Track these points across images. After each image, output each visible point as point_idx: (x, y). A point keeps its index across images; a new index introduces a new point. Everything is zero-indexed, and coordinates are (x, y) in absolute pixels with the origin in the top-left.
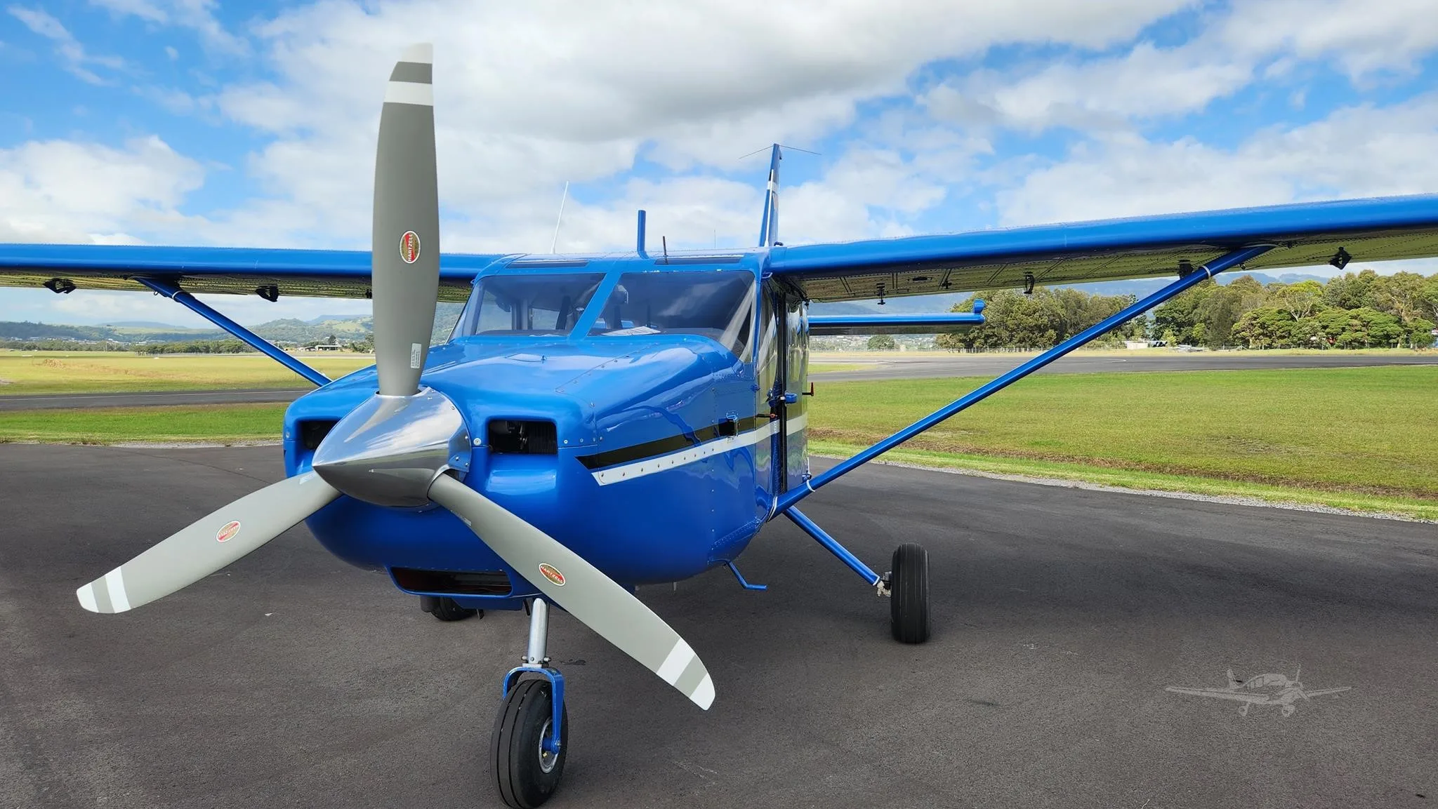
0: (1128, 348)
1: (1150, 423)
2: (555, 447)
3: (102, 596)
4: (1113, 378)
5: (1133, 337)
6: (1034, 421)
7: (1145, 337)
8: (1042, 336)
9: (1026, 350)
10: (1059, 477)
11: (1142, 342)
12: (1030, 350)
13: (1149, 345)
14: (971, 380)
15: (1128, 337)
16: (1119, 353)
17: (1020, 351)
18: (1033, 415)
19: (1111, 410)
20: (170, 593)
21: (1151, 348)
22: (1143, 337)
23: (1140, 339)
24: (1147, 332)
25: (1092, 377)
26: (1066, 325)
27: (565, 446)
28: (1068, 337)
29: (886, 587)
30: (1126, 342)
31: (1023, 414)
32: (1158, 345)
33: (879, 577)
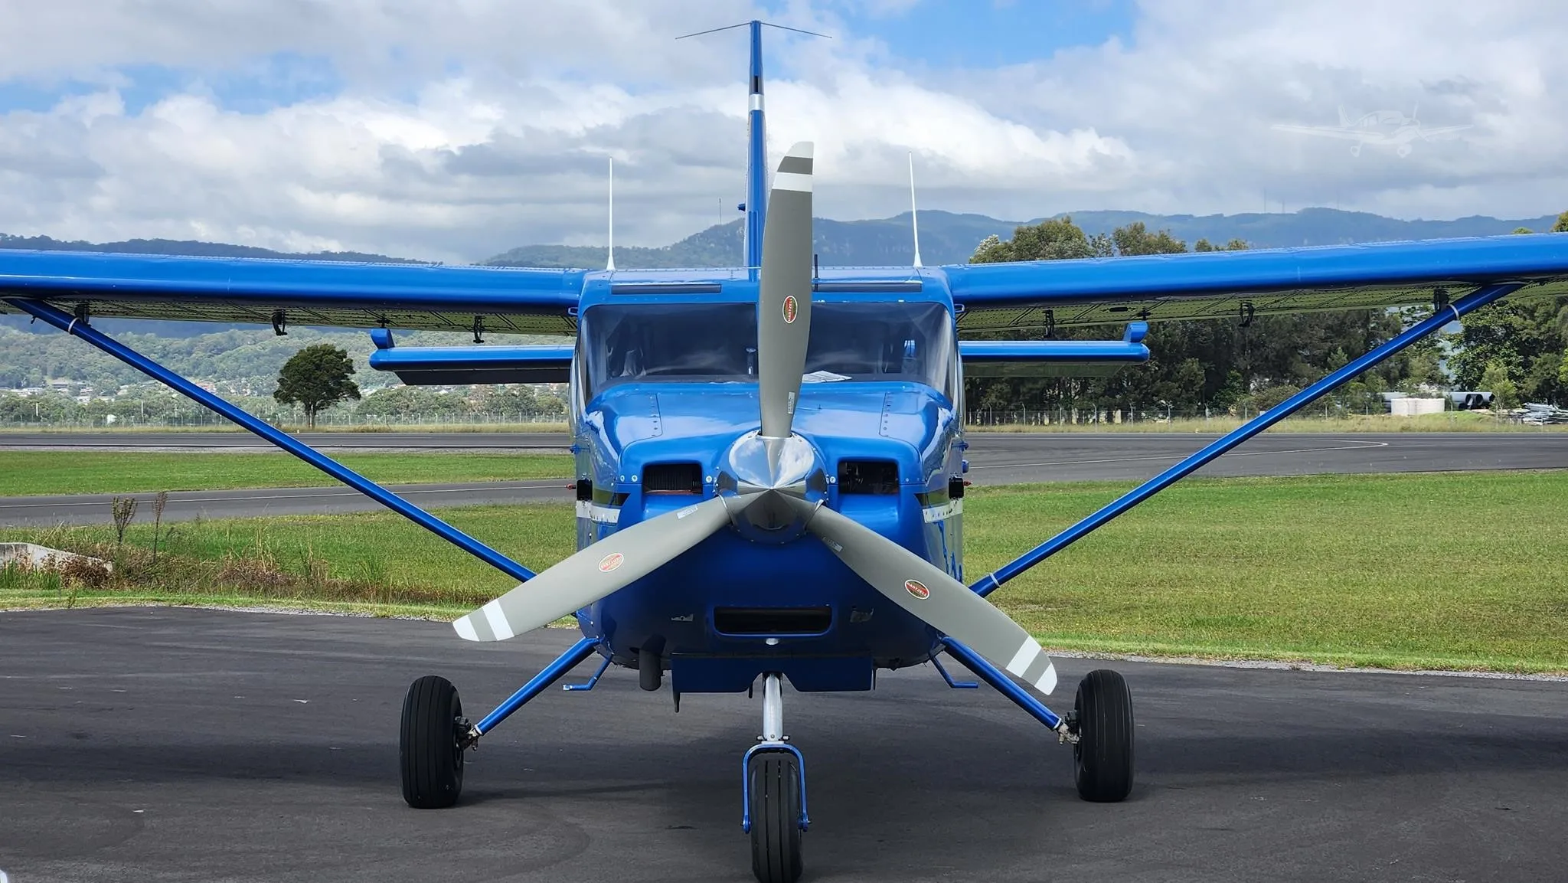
0: (1395, 412)
1: (1437, 582)
2: (897, 485)
3: (482, 625)
4: (1357, 488)
5: (1405, 383)
6: (1183, 581)
7: (1441, 381)
8: (1168, 376)
9: (1124, 417)
10: (1261, 658)
11: (1429, 396)
12: (1138, 418)
13: (1448, 405)
14: (1006, 493)
15: (1392, 383)
16: (1372, 423)
17: (1110, 418)
18: (1180, 569)
19: (1356, 558)
20: (527, 630)
21: (1454, 414)
22: (1432, 380)
23: (1424, 387)
24: (1444, 369)
25: (1307, 485)
26: (1229, 347)
27: (906, 484)
28: (1235, 378)
29: (1073, 730)
30: (1388, 395)
31: (1157, 570)
32: (1470, 403)
33: (1060, 719)
